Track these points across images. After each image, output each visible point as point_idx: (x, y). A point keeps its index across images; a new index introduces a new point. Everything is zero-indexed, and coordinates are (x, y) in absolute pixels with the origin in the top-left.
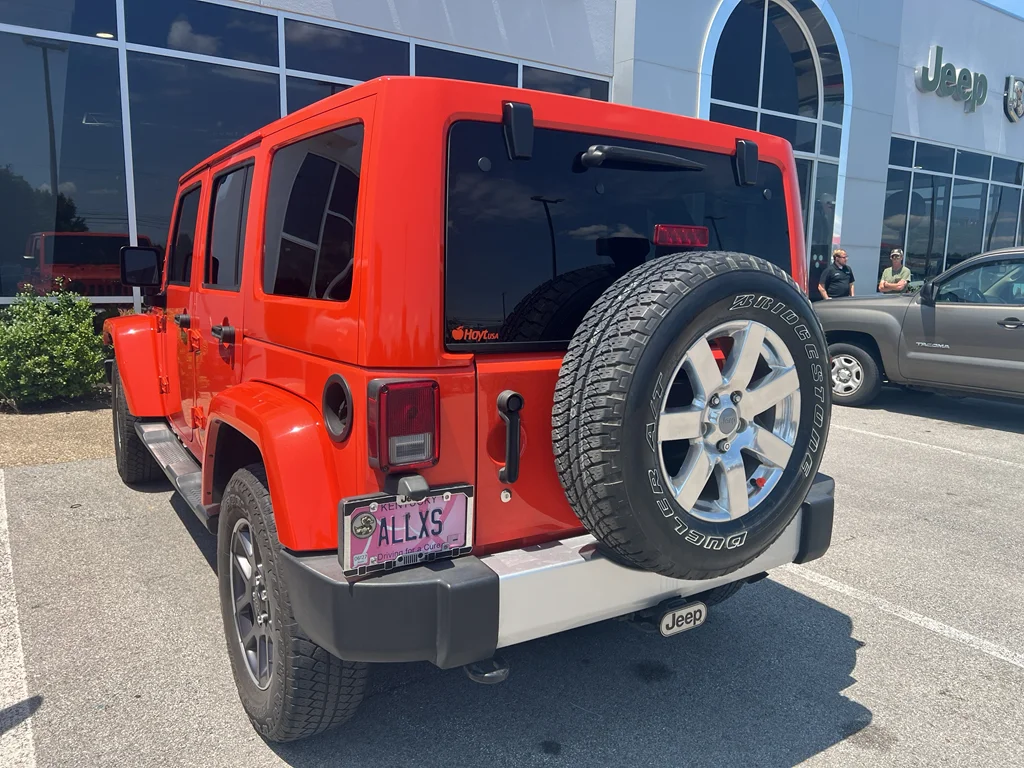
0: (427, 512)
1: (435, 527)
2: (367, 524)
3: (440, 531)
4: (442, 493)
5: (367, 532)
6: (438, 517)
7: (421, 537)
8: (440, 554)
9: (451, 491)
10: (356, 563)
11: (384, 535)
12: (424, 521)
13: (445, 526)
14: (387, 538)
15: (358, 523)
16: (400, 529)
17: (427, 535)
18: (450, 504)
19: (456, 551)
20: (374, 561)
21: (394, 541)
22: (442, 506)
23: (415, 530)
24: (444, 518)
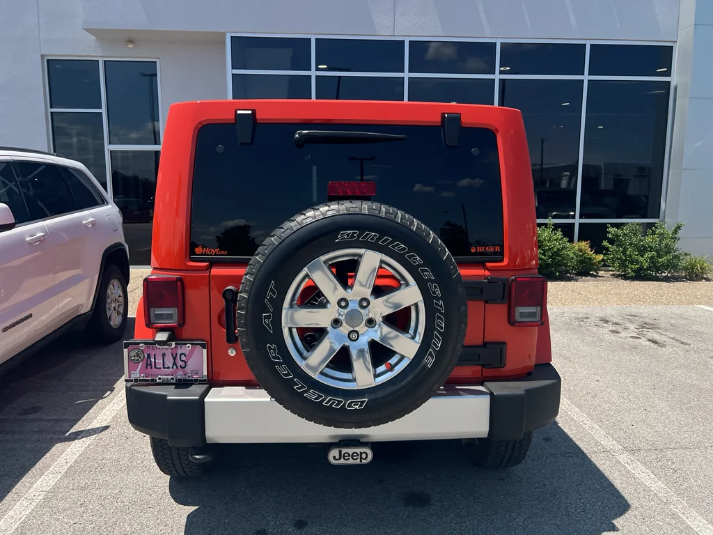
0: (176, 354)
1: (183, 364)
2: (138, 355)
3: (185, 367)
4: (186, 344)
5: (138, 360)
6: (183, 358)
7: (172, 368)
8: (185, 380)
9: (192, 344)
10: (132, 376)
11: (149, 363)
12: (175, 359)
13: (189, 363)
14: (151, 364)
15: (132, 354)
16: (159, 361)
17: (177, 368)
18: (192, 352)
19: (196, 380)
20: (142, 377)
21: (155, 368)
22: (187, 353)
23: (169, 363)
24: (188, 359)
